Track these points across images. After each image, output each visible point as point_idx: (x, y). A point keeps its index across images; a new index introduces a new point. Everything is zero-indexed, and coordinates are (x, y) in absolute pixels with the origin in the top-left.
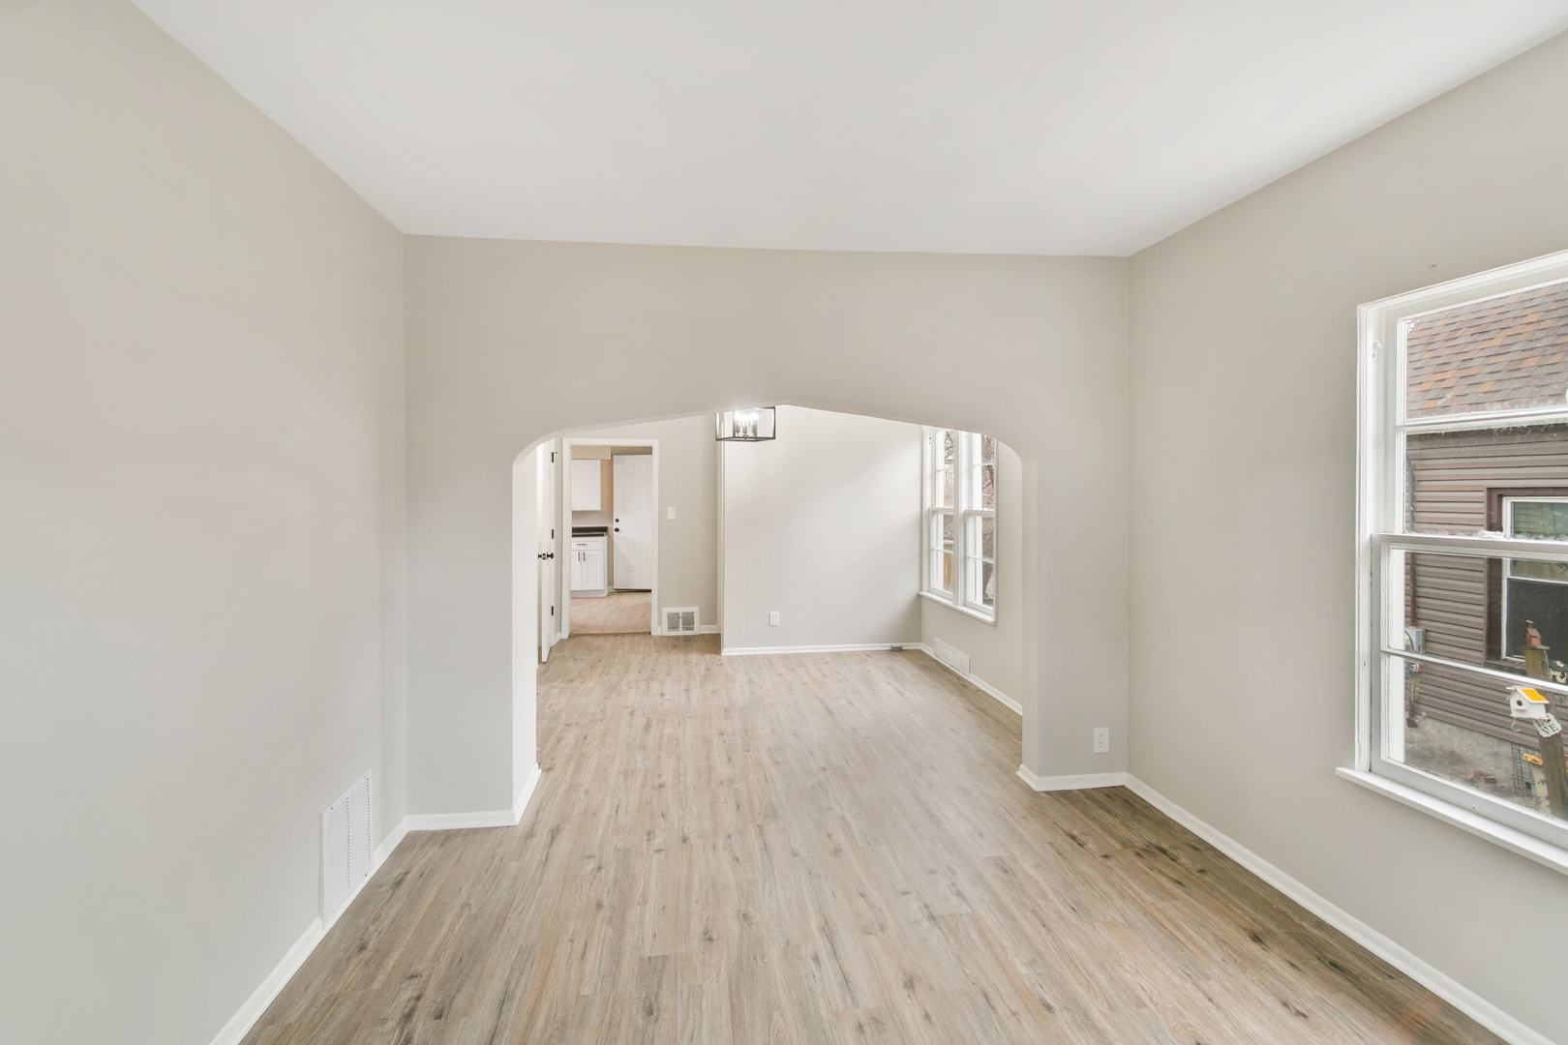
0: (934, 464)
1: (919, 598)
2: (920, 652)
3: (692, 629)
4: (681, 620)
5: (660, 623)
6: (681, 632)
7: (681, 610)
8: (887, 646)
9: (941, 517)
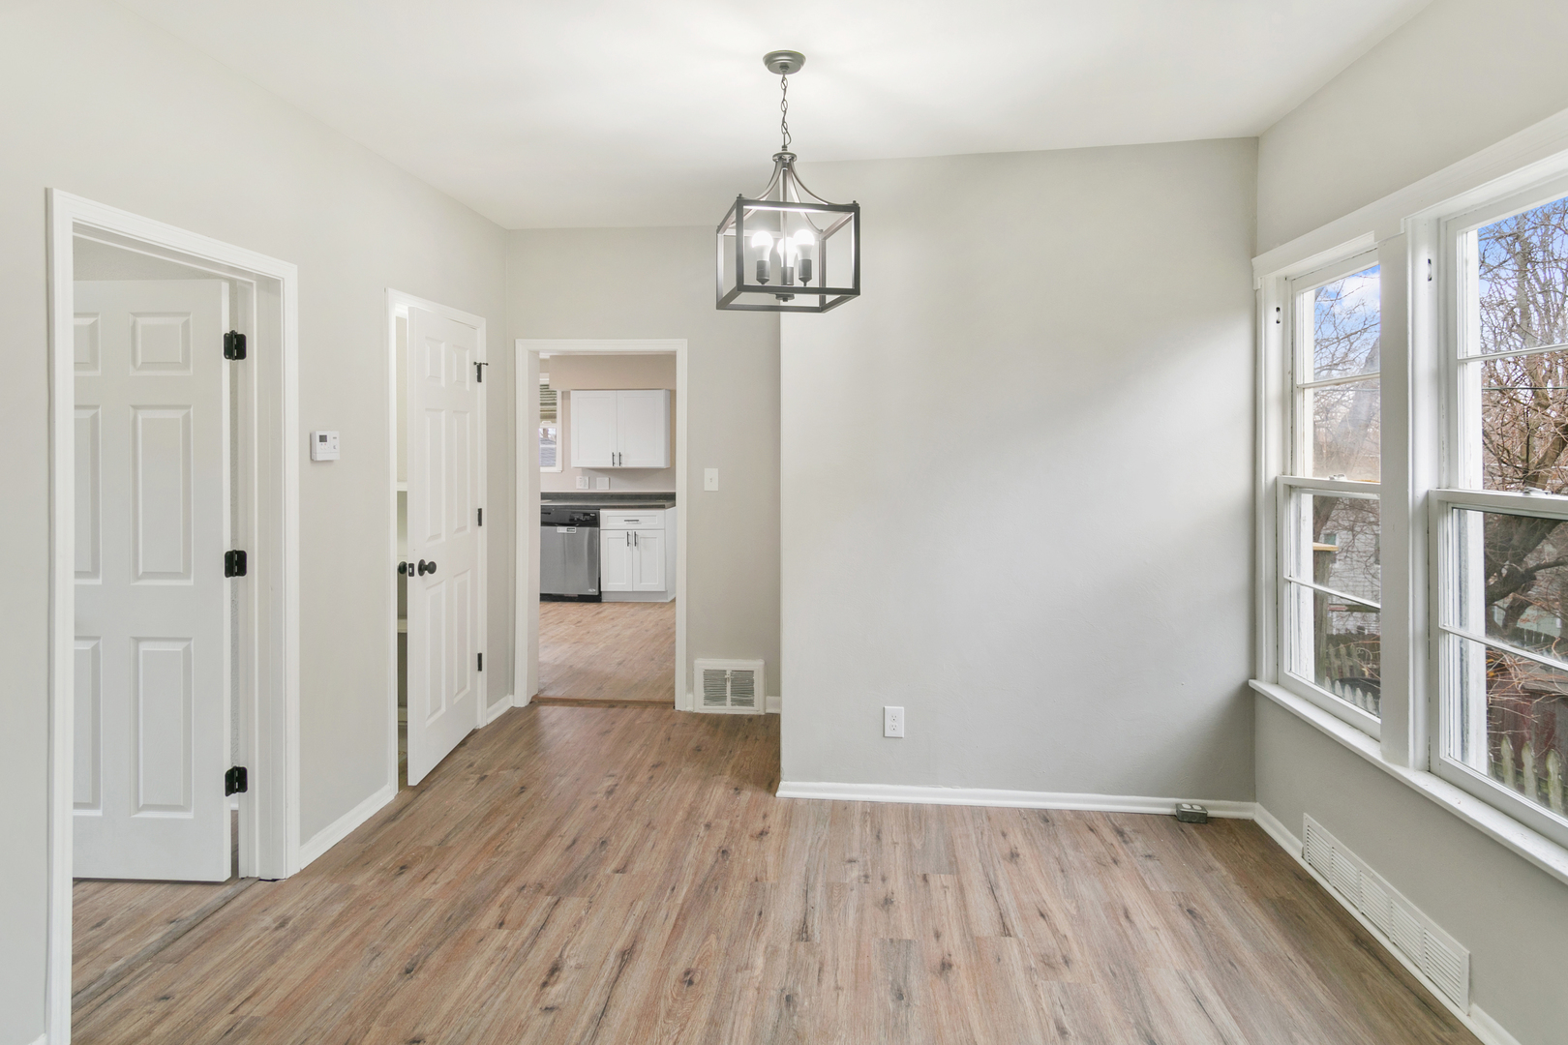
0: (1290, 371)
1: (1247, 699)
2: (1250, 827)
3: (750, 703)
4: (729, 685)
5: (690, 688)
6: (728, 708)
7: (729, 665)
8: (1163, 806)
9: (1307, 502)
